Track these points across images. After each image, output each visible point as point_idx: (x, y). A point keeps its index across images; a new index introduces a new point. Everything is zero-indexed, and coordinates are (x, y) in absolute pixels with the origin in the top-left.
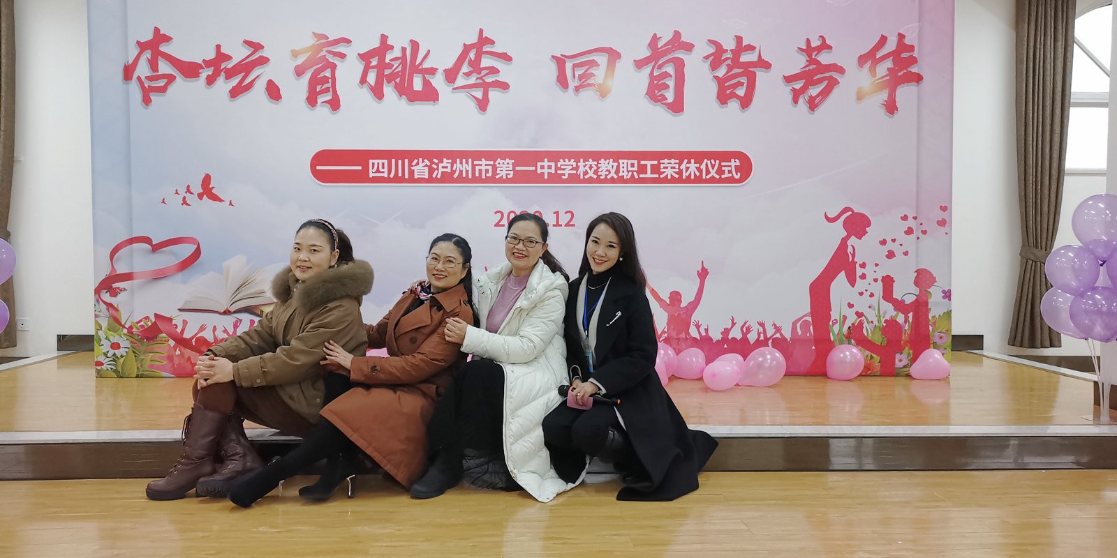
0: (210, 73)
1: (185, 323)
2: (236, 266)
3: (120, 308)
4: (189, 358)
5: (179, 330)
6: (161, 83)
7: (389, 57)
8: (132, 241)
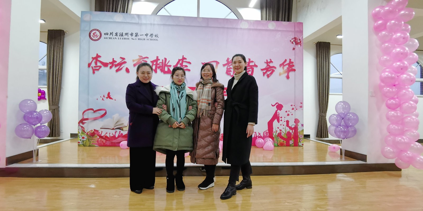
0: (111, 65)
1: (102, 132)
2: (116, 116)
3: (84, 128)
4: (103, 141)
5: (100, 134)
6: (98, 68)
7: (159, 62)
8: (88, 110)
